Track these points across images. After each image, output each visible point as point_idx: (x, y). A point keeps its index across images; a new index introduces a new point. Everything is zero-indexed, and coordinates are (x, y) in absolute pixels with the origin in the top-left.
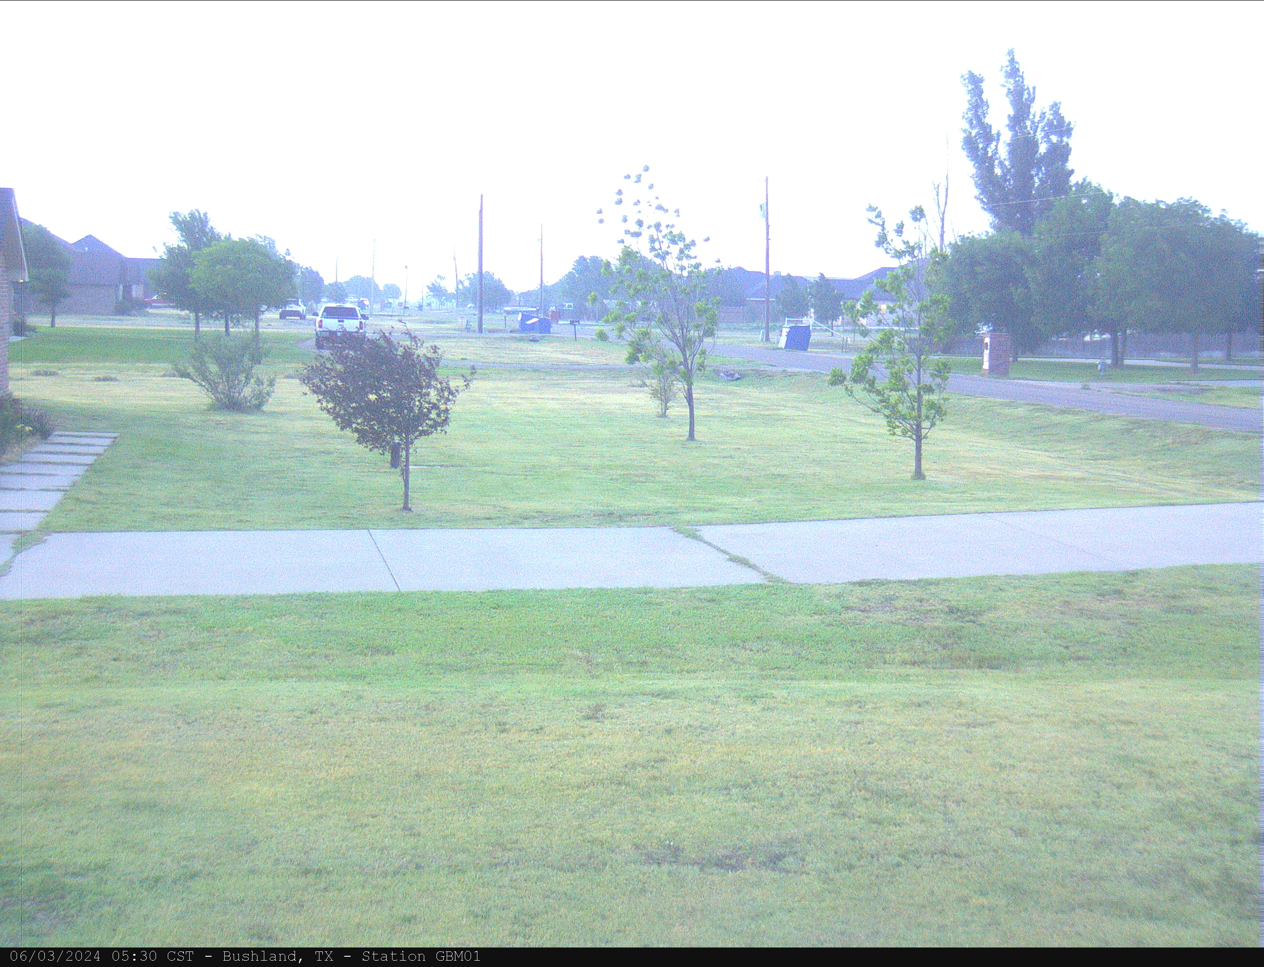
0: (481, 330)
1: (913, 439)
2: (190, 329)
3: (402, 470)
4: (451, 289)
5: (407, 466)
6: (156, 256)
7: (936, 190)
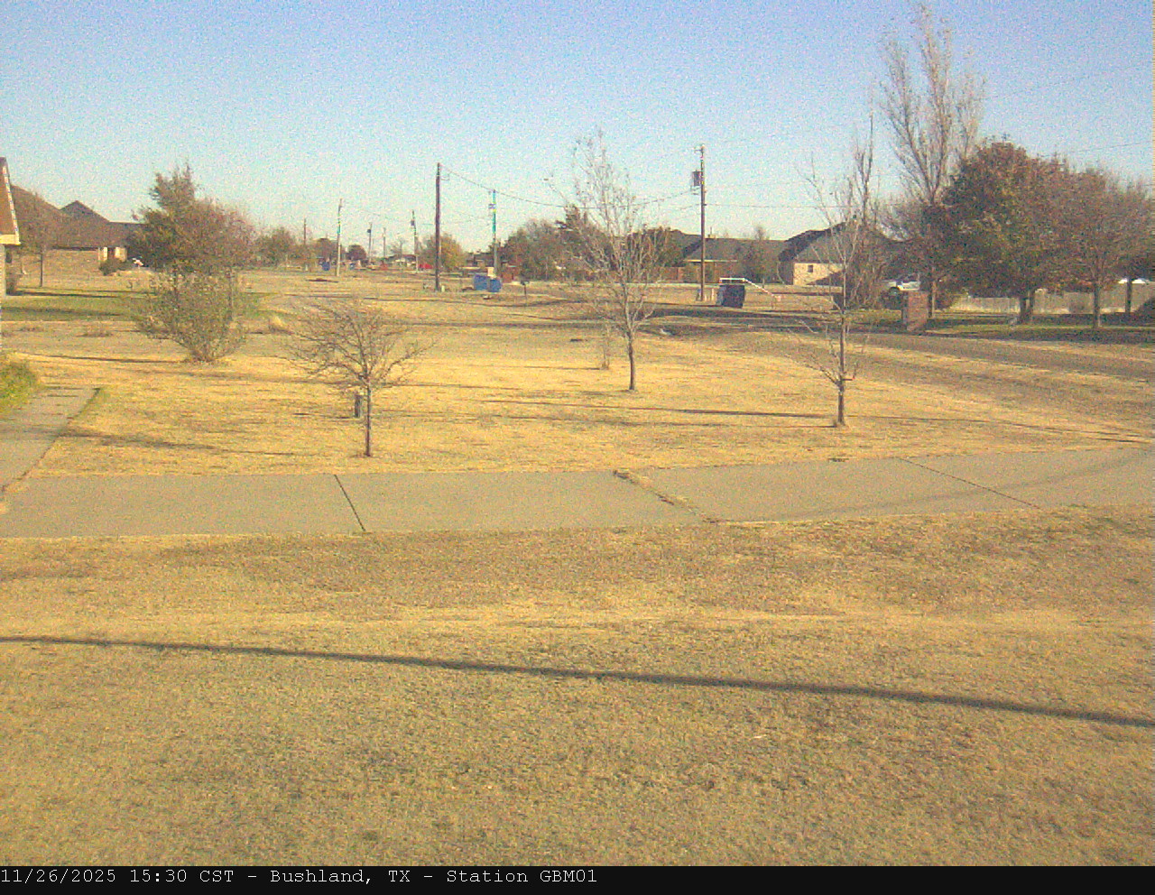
0: (438, 288)
1: (836, 389)
3: (364, 418)
5: (369, 414)
6: (135, 222)
7: (860, 158)
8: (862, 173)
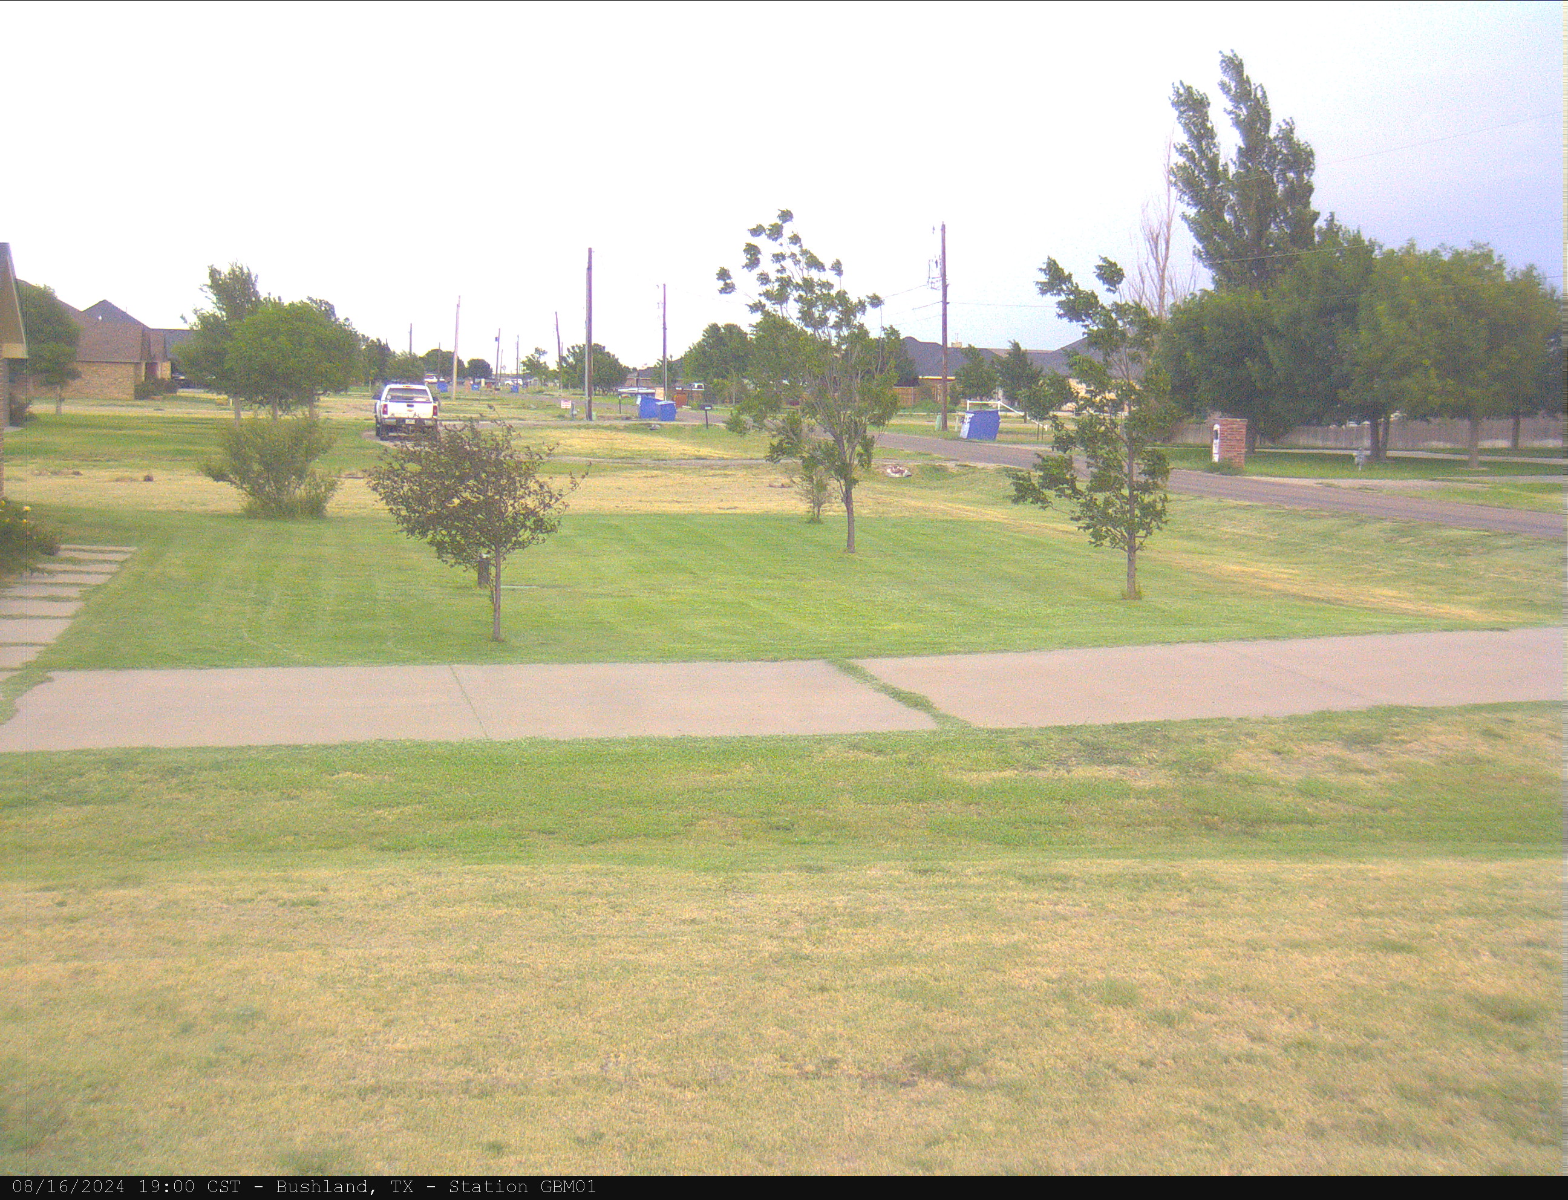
0: (590, 417)
1: (1125, 550)
2: (228, 416)
3: (492, 592)
4: (553, 366)
5: (497, 588)
6: (186, 327)
7: (1154, 240)
8: (1157, 262)
